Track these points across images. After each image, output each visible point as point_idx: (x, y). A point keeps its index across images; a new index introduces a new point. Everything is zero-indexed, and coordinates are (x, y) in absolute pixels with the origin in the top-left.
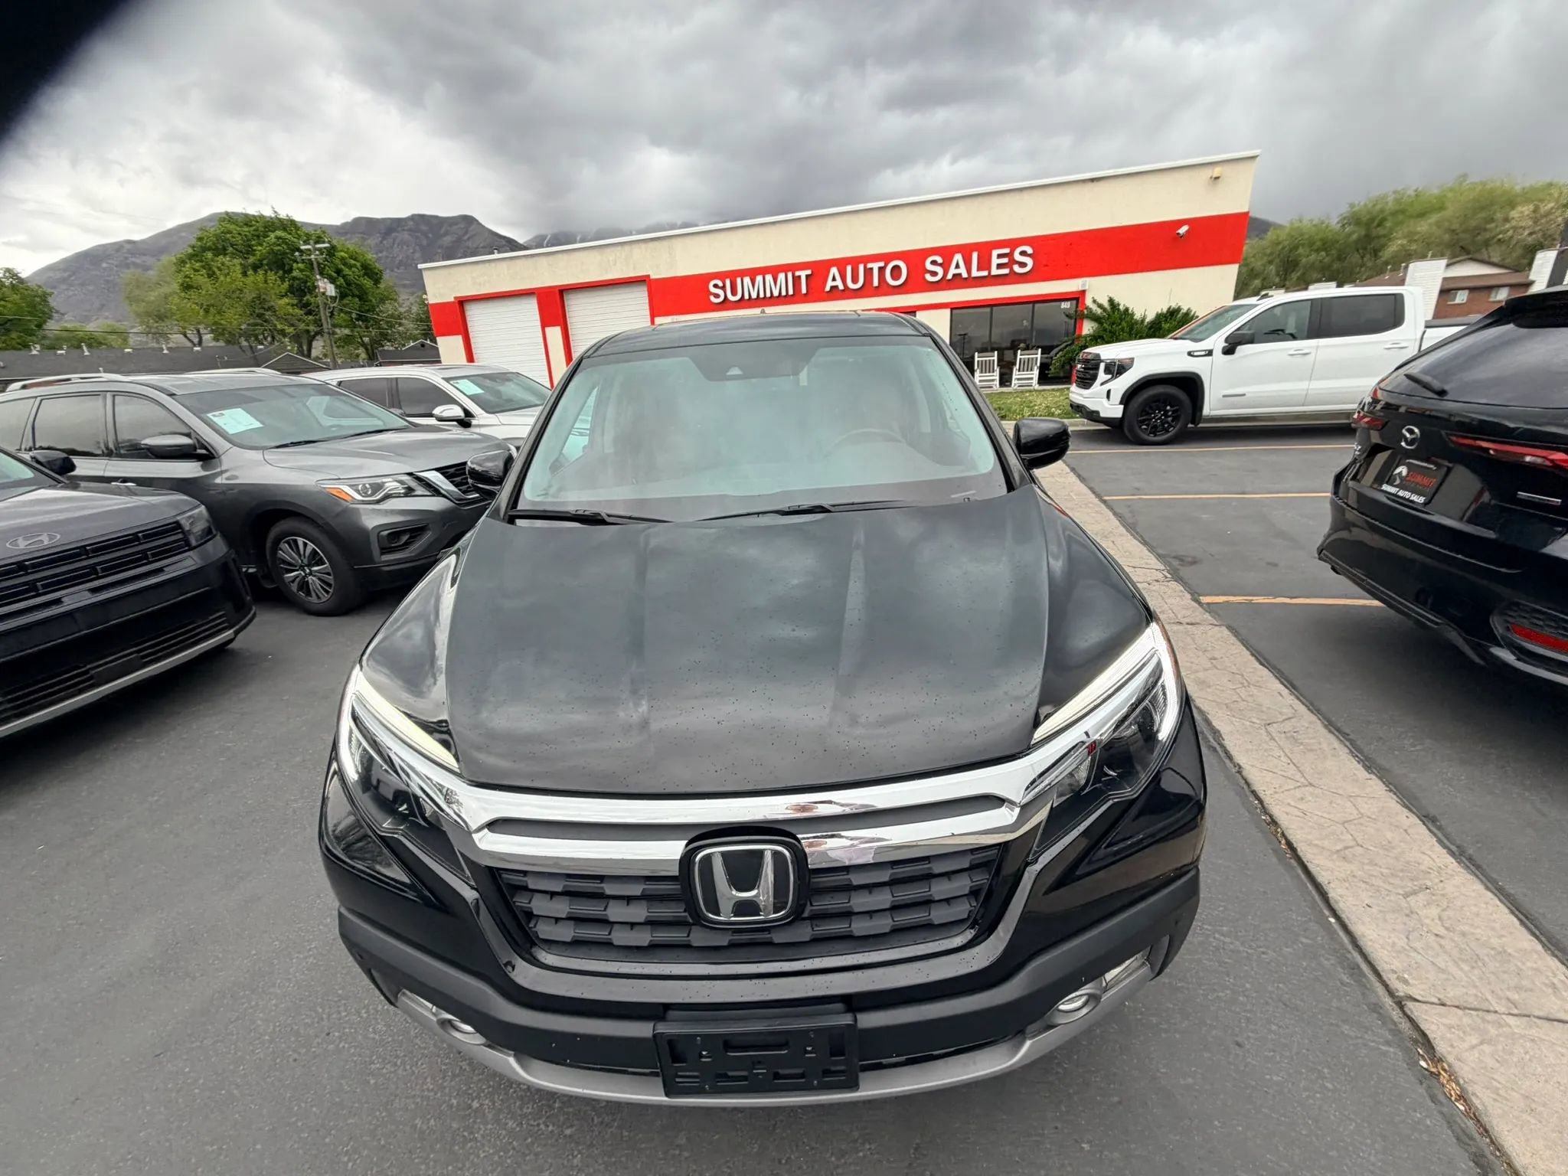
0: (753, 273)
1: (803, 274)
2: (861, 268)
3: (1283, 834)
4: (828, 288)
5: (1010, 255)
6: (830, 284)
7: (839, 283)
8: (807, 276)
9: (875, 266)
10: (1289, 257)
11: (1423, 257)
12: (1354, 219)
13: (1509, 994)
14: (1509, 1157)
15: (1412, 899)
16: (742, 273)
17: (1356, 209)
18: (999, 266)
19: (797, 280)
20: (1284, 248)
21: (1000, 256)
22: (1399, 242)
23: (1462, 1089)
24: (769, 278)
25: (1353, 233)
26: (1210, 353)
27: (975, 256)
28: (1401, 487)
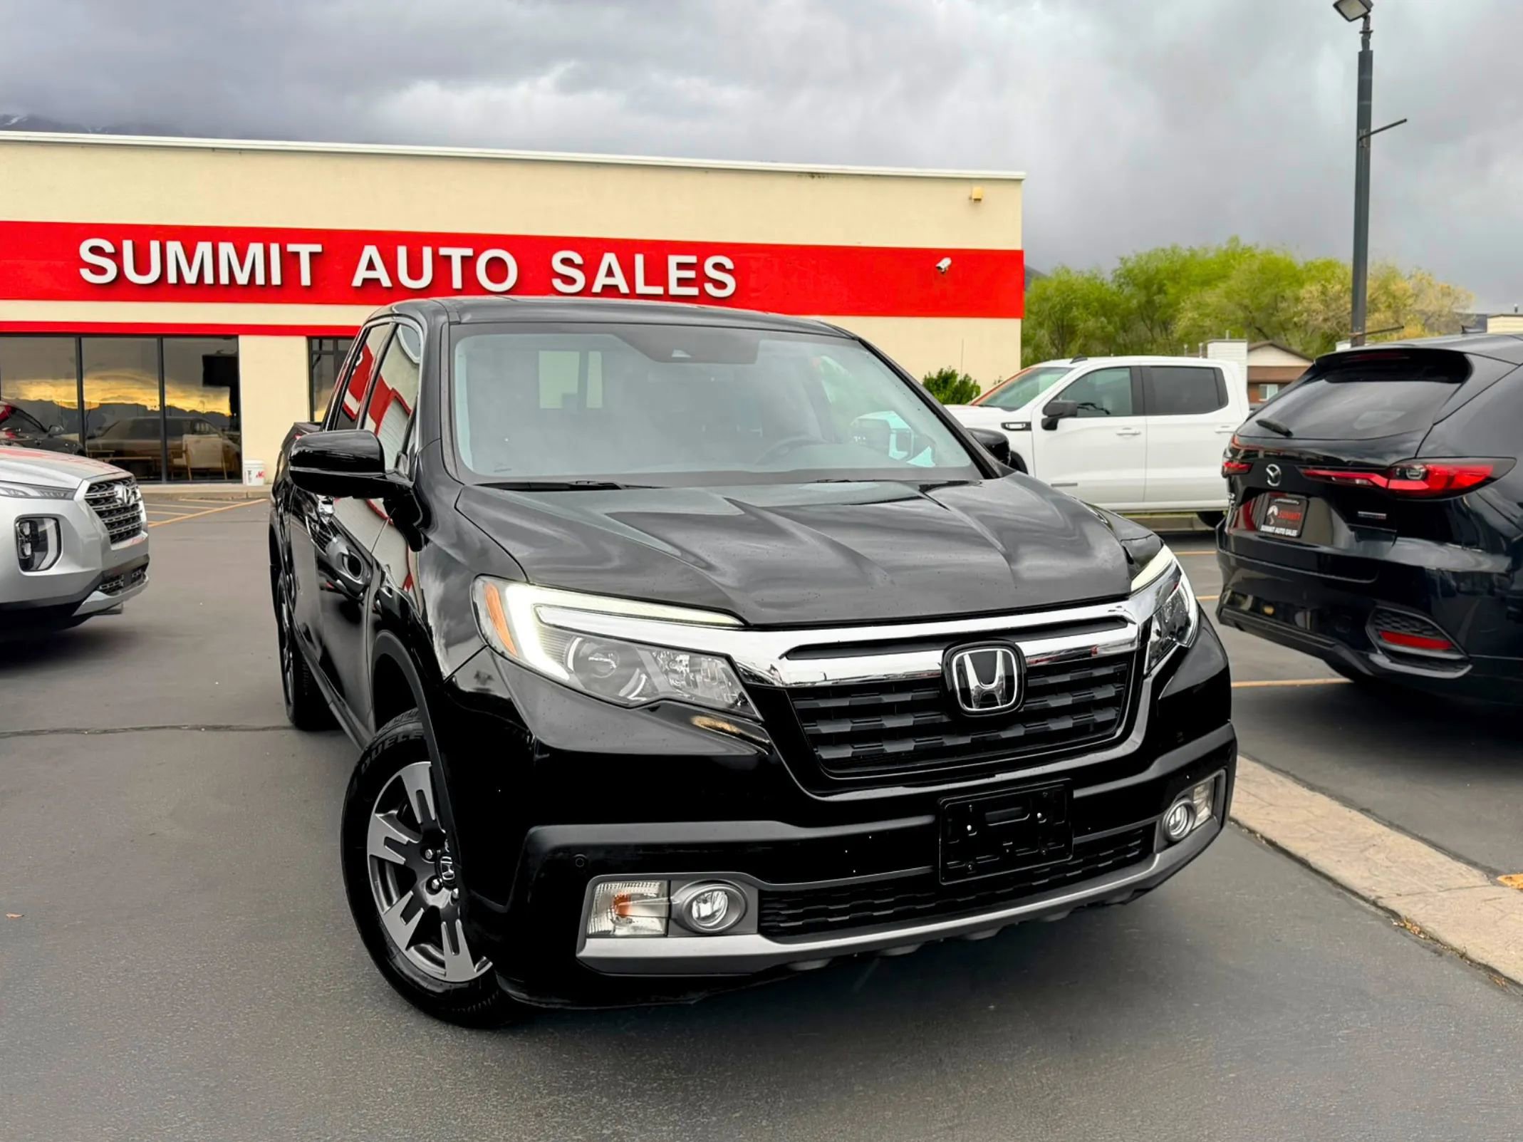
0: (189, 236)
1: (305, 251)
2: (427, 253)
3: (1262, 837)
4: (357, 282)
5: (698, 267)
6: (361, 275)
7: (381, 274)
8: (313, 255)
9: (456, 254)
10: (1063, 321)
11: (1220, 337)
12: (1127, 277)
13: (1437, 883)
14: (1450, 945)
15: (1367, 853)
16: (165, 233)
17: (1129, 265)
18: (682, 282)
19: (290, 261)
20: (1053, 307)
21: (681, 266)
22: (1190, 315)
23: (1421, 928)
24: (226, 249)
25: (1132, 296)
26: (1028, 427)
27: (639, 260)
28: (1276, 525)
